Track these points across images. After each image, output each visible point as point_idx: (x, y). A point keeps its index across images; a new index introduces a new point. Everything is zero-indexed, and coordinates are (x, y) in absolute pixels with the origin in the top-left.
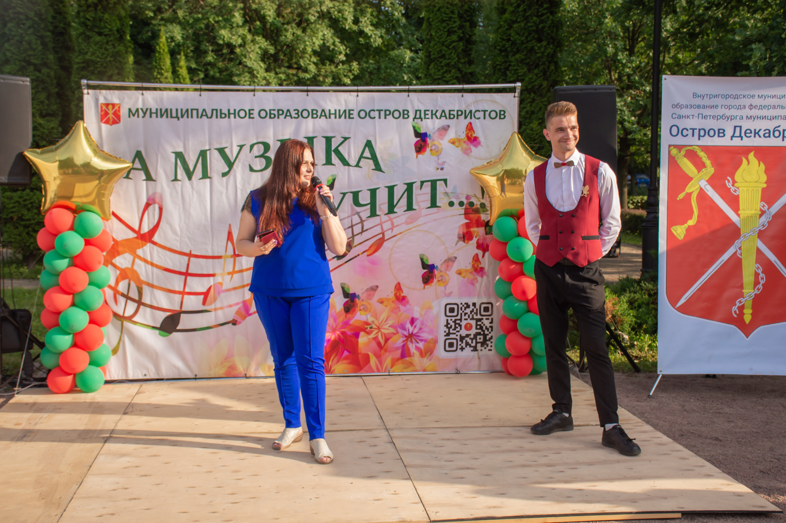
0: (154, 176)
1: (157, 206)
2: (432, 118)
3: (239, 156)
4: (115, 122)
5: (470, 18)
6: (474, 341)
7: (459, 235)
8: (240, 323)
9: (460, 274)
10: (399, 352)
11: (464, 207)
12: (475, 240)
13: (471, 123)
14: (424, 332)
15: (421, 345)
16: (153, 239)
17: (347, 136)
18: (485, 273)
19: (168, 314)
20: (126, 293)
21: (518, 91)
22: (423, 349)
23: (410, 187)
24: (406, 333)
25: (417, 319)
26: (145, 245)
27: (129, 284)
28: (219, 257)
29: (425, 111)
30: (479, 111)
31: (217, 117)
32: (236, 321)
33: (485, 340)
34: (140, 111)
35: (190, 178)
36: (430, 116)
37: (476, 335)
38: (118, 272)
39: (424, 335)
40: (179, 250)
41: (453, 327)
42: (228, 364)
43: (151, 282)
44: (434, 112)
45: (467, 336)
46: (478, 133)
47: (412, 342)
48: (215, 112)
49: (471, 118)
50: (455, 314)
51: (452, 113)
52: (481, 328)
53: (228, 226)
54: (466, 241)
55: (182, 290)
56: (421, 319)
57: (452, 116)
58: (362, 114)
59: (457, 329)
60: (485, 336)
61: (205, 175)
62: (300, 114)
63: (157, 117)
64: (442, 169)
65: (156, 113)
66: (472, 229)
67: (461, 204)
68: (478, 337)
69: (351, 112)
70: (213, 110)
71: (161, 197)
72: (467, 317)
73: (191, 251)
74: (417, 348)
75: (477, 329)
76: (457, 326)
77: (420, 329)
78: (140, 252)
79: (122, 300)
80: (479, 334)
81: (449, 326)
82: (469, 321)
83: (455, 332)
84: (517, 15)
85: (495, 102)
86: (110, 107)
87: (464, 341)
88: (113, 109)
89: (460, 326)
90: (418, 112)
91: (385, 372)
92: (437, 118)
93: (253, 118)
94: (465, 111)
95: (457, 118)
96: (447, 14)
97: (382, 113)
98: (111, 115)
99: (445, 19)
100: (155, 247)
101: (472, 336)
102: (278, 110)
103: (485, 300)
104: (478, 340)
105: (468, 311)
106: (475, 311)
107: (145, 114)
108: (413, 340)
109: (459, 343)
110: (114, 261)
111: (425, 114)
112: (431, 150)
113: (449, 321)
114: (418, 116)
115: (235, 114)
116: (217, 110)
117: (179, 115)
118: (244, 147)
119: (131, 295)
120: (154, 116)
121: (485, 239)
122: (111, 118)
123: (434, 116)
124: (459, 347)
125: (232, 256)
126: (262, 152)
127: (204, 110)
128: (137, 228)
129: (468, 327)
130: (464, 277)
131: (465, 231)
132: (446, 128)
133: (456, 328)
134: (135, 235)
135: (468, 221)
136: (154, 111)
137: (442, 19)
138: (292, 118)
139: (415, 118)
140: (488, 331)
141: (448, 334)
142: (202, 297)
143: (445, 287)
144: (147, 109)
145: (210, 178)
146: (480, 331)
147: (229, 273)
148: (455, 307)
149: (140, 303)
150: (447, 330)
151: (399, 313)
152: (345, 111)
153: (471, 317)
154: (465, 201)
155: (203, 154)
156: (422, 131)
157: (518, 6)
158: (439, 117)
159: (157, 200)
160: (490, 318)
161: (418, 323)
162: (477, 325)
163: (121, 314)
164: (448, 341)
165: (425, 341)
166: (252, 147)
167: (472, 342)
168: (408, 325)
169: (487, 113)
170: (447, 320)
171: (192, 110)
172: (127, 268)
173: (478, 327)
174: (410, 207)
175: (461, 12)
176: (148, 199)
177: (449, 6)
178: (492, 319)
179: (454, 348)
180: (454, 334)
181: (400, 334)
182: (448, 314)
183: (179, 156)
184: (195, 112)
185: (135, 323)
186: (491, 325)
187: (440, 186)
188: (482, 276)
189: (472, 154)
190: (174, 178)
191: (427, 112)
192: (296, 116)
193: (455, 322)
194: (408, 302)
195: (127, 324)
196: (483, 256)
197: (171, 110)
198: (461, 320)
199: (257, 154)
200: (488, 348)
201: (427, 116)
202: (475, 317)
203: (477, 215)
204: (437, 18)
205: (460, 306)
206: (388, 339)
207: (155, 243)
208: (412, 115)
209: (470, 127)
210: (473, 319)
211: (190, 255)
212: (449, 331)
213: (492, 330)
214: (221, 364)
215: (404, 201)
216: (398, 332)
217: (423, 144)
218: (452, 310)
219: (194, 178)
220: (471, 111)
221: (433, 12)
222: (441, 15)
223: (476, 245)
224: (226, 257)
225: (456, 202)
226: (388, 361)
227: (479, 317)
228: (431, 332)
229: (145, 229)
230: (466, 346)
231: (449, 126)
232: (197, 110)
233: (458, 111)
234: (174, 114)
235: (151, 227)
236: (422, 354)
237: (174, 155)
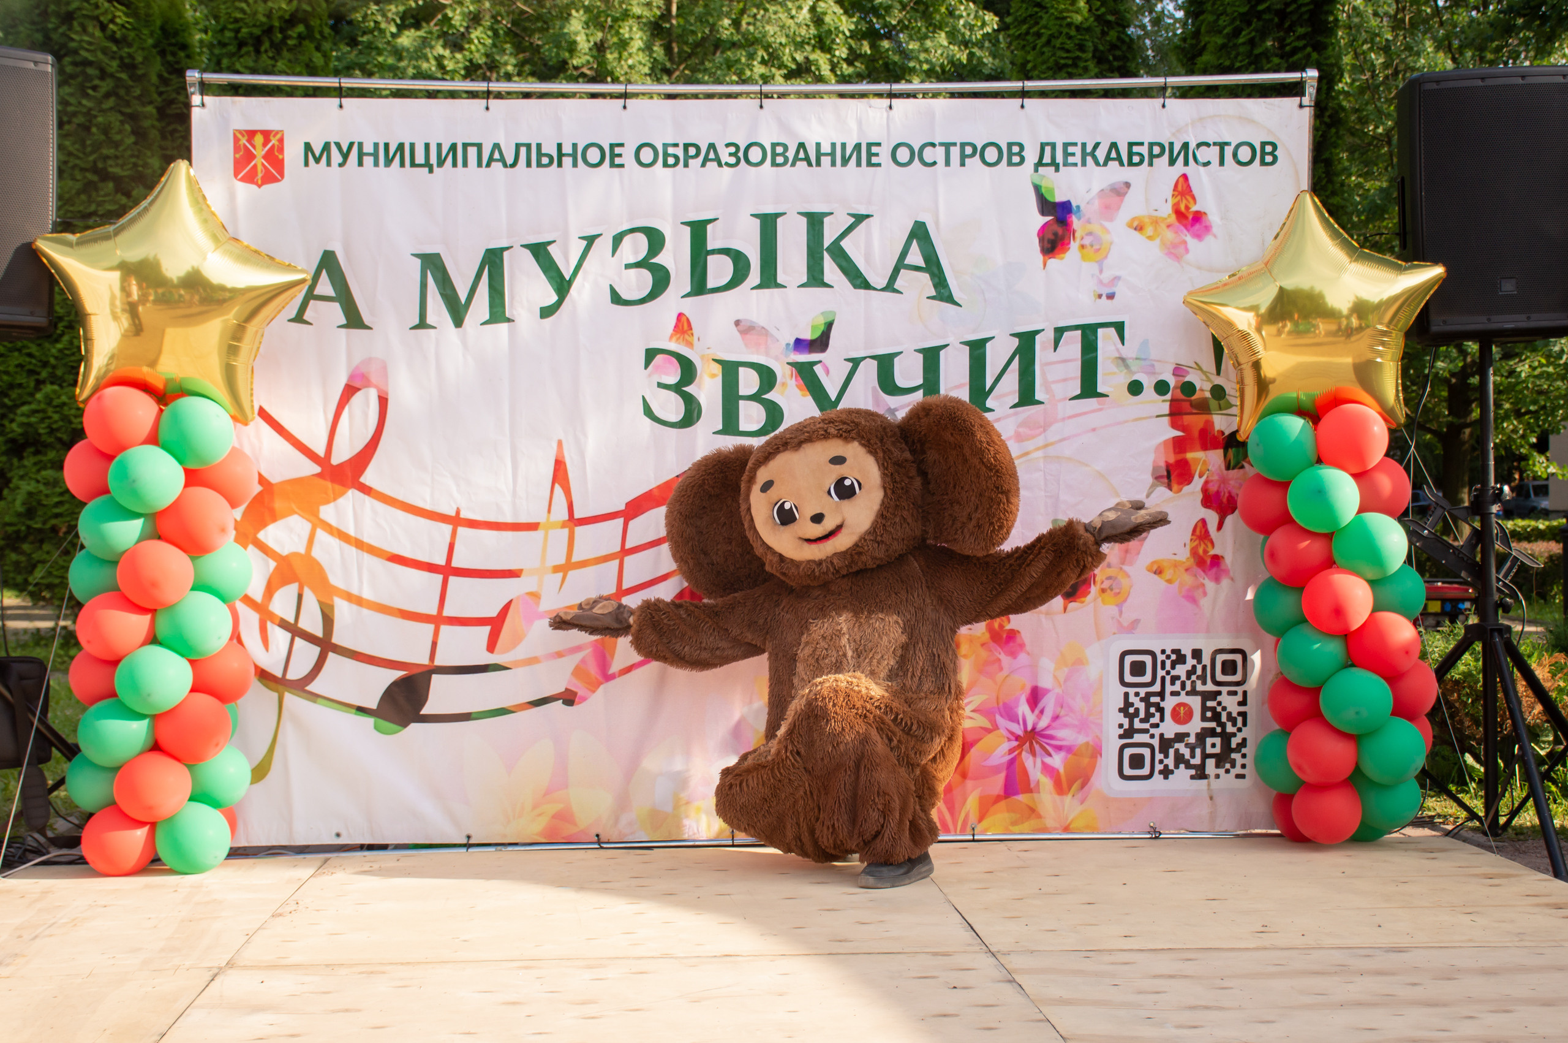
0: (367, 319)
1: (372, 394)
2: (1084, 164)
3: (585, 264)
4: (269, 179)
5: (1121, 63)
6: (1198, 751)
7: (1155, 469)
8: (584, 699)
9: (1159, 572)
10: (1000, 779)
11: (1168, 396)
12: (1197, 483)
13: (1185, 177)
14: (1065, 726)
15: (1057, 761)
16: (362, 480)
17: (863, 211)
18: (1226, 572)
19: (398, 674)
20: (292, 620)
21: (1311, 90)
22: (1062, 771)
23: (1026, 342)
24: (1018, 730)
25: (1046, 691)
26: (342, 494)
27: (300, 597)
28: (533, 527)
29: (1066, 145)
30: (1207, 145)
31: (529, 165)
32: (575, 694)
33: (1227, 748)
34: (334, 149)
35: (458, 322)
36: (1077, 159)
37: (1202, 736)
38: (272, 564)
39: (1066, 735)
40: (428, 506)
41: (1142, 715)
42: (552, 809)
43: (355, 591)
44: (1089, 149)
45: (1180, 737)
46: (1205, 201)
47: (1033, 753)
48: (523, 150)
49: (1186, 163)
50: (1147, 678)
51: (1135, 149)
52: (1216, 717)
53: (555, 445)
54: (1175, 487)
55: (434, 612)
56: (1058, 690)
57: (1136, 159)
58: (903, 155)
59: (1153, 720)
60: (1226, 737)
61: (498, 314)
62: (741, 154)
63: (376, 164)
64: (1111, 296)
65: (375, 155)
66: (1190, 456)
67: (1161, 387)
68: (1209, 741)
69: (874, 150)
70: (518, 146)
71: (384, 369)
72: (1177, 687)
73: (458, 512)
74: (1048, 770)
75: (1204, 718)
76: (1152, 710)
77: (1056, 718)
78: (327, 512)
79: (280, 638)
80: (1212, 733)
81: (1131, 710)
82: (1183, 698)
83: (1146, 726)
84: (1234, 53)
85: (1249, 121)
86: (259, 139)
87: (1171, 752)
88: (265, 145)
89: (1161, 710)
90: (1048, 149)
91: (963, 831)
92: (1097, 164)
93: (622, 166)
94: (1171, 144)
95: (1151, 164)
96: (1068, 51)
97: (955, 152)
98: (259, 161)
99: (1062, 62)
100: (368, 500)
101: (1192, 739)
102: (686, 146)
103: (1226, 644)
104: (1209, 750)
105: (1181, 670)
106: (1199, 671)
107: (345, 156)
108: (1037, 747)
109: (1159, 756)
110: (261, 535)
111: (1066, 154)
112: (1083, 247)
113: (1132, 699)
114: (1047, 159)
115: (574, 156)
116: (528, 146)
117: (433, 160)
118: (597, 241)
119: (303, 624)
120: (368, 161)
121: (1223, 481)
122: (260, 167)
123: (1089, 159)
124: (1159, 767)
125: (564, 525)
126: (643, 253)
127: (497, 146)
128: (321, 451)
129: (1182, 715)
130: (1169, 581)
131: (1172, 460)
132: (1121, 191)
133: (1149, 715)
134: (317, 469)
135: (1179, 433)
136: (368, 148)
137: (1057, 63)
138: (720, 165)
139: (1040, 163)
140: (1234, 724)
141: (1129, 733)
142: (487, 629)
143: (1120, 606)
144: (351, 145)
145: (509, 320)
146: (1213, 725)
147: (557, 569)
148: (1148, 659)
149: (326, 645)
150: (1126, 722)
151: (1000, 676)
152: (858, 147)
153: (1188, 688)
154: (1172, 382)
155: (493, 260)
156: (1059, 198)
157: (1237, 33)
158: (1101, 161)
159: (374, 379)
160: (1240, 689)
161: (1049, 703)
162: (1204, 709)
163: (279, 674)
164: (1128, 752)
165: (1069, 749)
166: (618, 240)
167: (1193, 756)
168: (1023, 709)
169: (1228, 151)
170: (1126, 695)
171: (465, 146)
172: (295, 554)
173: (1209, 714)
174: (1027, 397)
175: (1101, 47)
176: (352, 377)
177: (1073, 33)
178: (1245, 693)
179: (1146, 771)
180: (1146, 731)
181: (1002, 732)
182: (1128, 678)
183: (432, 264)
184: (472, 152)
185: (314, 697)
186: (1242, 709)
187: (1106, 339)
188: (1217, 580)
189: (1190, 257)
190: (417, 321)
191: (1071, 149)
192: (733, 160)
193: (1146, 699)
194: (1022, 646)
195: (290, 698)
196: (1220, 526)
197: (412, 146)
198: (1161, 694)
199: (632, 260)
200: (1234, 772)
201: (1071, 160)
202: (1200, 687)
203: (1204, 417)
204: (1043, 63)
205: (1161, 657)
206: (972, 745)
207: (366, 490)
208: (1031, 156)
209: (1183, 188)
210: (1193, 692)
211: (456, 521)
212: (1131, 723)
213: (1245, 724)
214: (535, 807)
215: (1011, 381)
216: (996, 727)
217: (1059, 230)
218: (1138, 669)
219: (468, 320)
220: (1186, 146)
221: (1034, 48)
222: (1054, 55)
223: (1200, 496)
224: (551, 526)
225: (1148, 383)
226: (971, 804)
227: (1210, 687)
228: (1083, 726)
229: (342, 454)
230: (1177, 767)
231: (1128, 185)
232: (479, 146)
233: (1151, 145)
234: (420, 158)
235: (359, 446)
236: (1061, 787)
237: (418, 262)
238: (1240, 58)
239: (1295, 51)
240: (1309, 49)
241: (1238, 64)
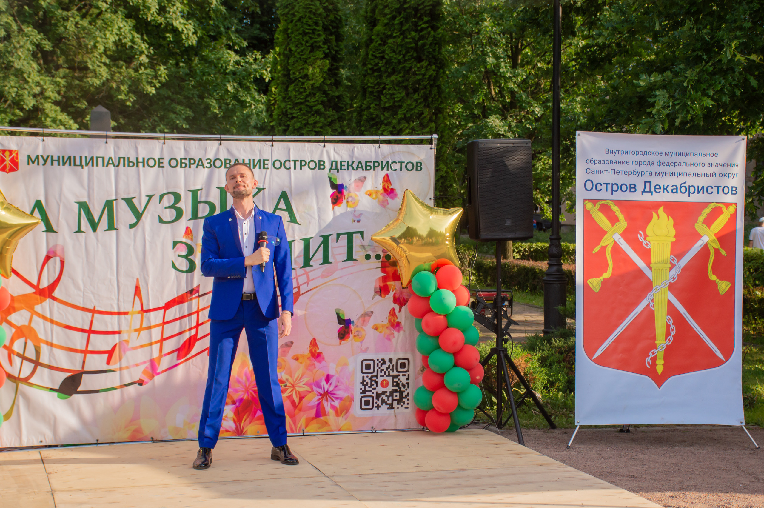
0: (55, 228)
1: (58, 260)
2: (348, 169)
3: (148, 207)
4: (12, 170)
5: (335, 30)
6: (390, 398)
7: (375, 288)
8: (147, 383)
9: (376, 329)
10: (314, 411)
11: (381, 260)
12: (391, 294)
13: (387, 175)
14: (340, 390)
15: (336, 403)
16: (53, 295)
17: (262, 187)
18: (402, 328)
19: (69, 374)
20: (22, 353)
21: (435, 142)
22: (338, 407)
23: (326, 239)
24: (321, 391)
25: (333, 376)
26: (44, 301)
27: (26, 343)
28: (126, 313)
29: (341, 162)
30: (396, 162)
31: (124, 166)
32: (143, 381)
33: (402, 397)
34: (40, 158)
35: (94, 229)
36: (346, 167)
37: (392, 392)
38: (14, 330)
39: (340, 393)
40: (81, 305)
41: (369, 385)
42: (133, 427)
43: (50, 341)
44: (350, 164)
45: (384, 393)
46: (395, 185)
47: (327, 400)
48: (122, 160)
49: (388, 170)
50: (372, 370)
51: (368, 164)
52: (398, 385)
53: (135, 280)
54: (383, 295)
55: (84, 349)
56: (337, 376)
57: (368, 168)
58: (277, 164)
59: (373, 387)
60: (401, 393)
61: (111, 227)
62: (212, 163)
63: (59, 165)
64: (359, 221)
65: (58, 161)
66: (388, 283)
67: (378, 257)
68: (395, 394)
69: (266, 162)
70: (120, 158)
71: (63, 250)
72: (383, 373)
73: (94, 307)
74: (333, 407)
75: (393, 385)
76: (373, 383)
77: (336, 386)
78: (38, 308)
79: (17, 360)
80: (396, 391)
81: (365, 383)
82: (385, 378)
83: (371, 389)
84: (392, 28)
85: (411, 154)
86: (7, 153)
87: (380, 399)
88: (10, 156)
89: (377, 383)
90: (334, 163)
91: (299, 432)
92: (353, 169)
93: (163, 167)
94: (382, 162)
95: (374, 170)
96: (310, 26)
97: (298, 164)
98: (8, 162)
99: (307, 31)
100: (56, 303)
101: (388, 394)
102: (190, 160)
103: (402, 356)
104: (395, 398)
105: (384, 367)
106: (391, 367)
107: (45, 161)
108: (329, 398)
109: (375, 400)
110: (9, 318)
111: (341, 165)
112: (348, 202)
113: (366, 378)
114: (334, 167)
115: (143, 162)
116: (124, 158)
117: (84, 163)
118: (153, 197)
119: (27, 355)
120: (55, 163)
121: (401, 293)
122: (8, 165)
123: (350, 167)
124: (375, 405)
125: (139, 313)
126: (172, 202)
127: (110, 158)
128: (35, 283)
129: (384, 384)
130: (380, 332)
131: (382, 285)
132: (363, 180)
133: (372, 385)
134: (33, 290)
135: (385, 275)
136: (55, 158)
137: (304, 31)
138: (204, 167)
139: (331, 169)
140: (404, 387)
141: (364, 392)
142: (106, 356)
143: (361, 342)
144: (48, 156)
145: (117, 229)
146: (396, 388)
147: (136, 330)
148: (372, 363)
149: (37, 363)
150: (363, 388)
151: (315, 371)
152: (259, 161)
153: (387, 374)
154: (382, 255)
155: (109, 205)
156: (339, 182)
157: (394, 18)
158: (355, 168)
159: (59, 252)
160: (407, 374)
161: (333, 381)
162: (393, 382)
163: (17, 376)
164: (364, 399)
165: (341, 399)
166: (162, 197)
167: (388, 400)
168: (324, 383)
169: (404, 165)
170: (363, 377)
171: (97, 158)
172: (24, 326)
173: (395, 384)
174: (326, 260)
175: (326, 23)
176: (48, 252)
177: (312, 16)
178: (409, 375)
179: (370, 406)
180: (371, 391)
181: (315, 392)
182: (364, 370)
183: (83, 206)
184: (100, 160)
185: (31, 385)
186: (407, 381)
187: (357, 238)
188: (398, 331)
189: (389, 206)
190: (77, 230)
191: (343, 163)
192: (209, 165)
193: (371, 379)
194: (323, 358)
195: (22, 387)
196: (400, 311)
197: (74, 157)
198: (377, 376)
199: (167, 205)
200: (404, 406)
201: (343, 167)
202: (391, 373)
203: (394, 268)
204: (297, 31)
205: (377, 362)
206: (303, 398)
207: (55, 299)
208: (328, 166)
209: (387, 179)
210: (389, 375)
211: (94, 311)
212: (365, 388)
213: (408, 387)
214: (126, 427)
215: (320, 254)
216: (313, 390)
217: (339, 195)
218: (368, 367)
219: (99, 229)
220: (387, 163)
221: (292, 22)
222: (302, 27)
223: (392, 299)
224: (133, 313)
225: (373, 255)
226: (302, 421)
227: (395, 373)
228: (347, 389)
229: (45, 284)
230: (382, 404)
231: (365, 178)
232: (103, 158)
233: (374, 162)
234: (78, 162)
235: (52, 281)
236: (338, 413)
237: (77, 205)
238: (395, 31)
239: (422, 30)
240: (429, 29)
241: (394, 35)
